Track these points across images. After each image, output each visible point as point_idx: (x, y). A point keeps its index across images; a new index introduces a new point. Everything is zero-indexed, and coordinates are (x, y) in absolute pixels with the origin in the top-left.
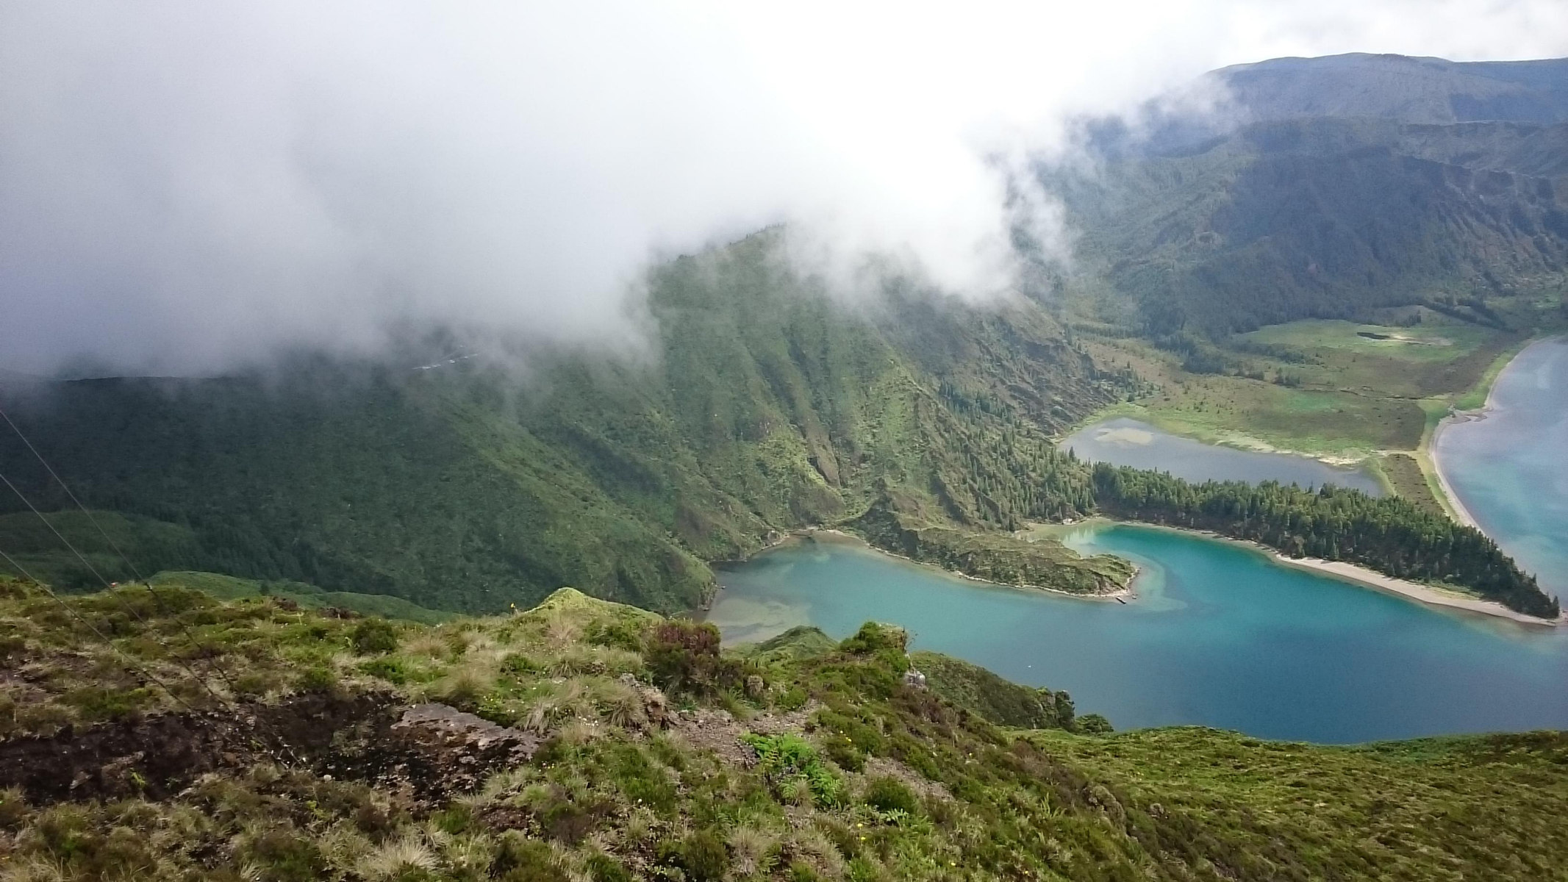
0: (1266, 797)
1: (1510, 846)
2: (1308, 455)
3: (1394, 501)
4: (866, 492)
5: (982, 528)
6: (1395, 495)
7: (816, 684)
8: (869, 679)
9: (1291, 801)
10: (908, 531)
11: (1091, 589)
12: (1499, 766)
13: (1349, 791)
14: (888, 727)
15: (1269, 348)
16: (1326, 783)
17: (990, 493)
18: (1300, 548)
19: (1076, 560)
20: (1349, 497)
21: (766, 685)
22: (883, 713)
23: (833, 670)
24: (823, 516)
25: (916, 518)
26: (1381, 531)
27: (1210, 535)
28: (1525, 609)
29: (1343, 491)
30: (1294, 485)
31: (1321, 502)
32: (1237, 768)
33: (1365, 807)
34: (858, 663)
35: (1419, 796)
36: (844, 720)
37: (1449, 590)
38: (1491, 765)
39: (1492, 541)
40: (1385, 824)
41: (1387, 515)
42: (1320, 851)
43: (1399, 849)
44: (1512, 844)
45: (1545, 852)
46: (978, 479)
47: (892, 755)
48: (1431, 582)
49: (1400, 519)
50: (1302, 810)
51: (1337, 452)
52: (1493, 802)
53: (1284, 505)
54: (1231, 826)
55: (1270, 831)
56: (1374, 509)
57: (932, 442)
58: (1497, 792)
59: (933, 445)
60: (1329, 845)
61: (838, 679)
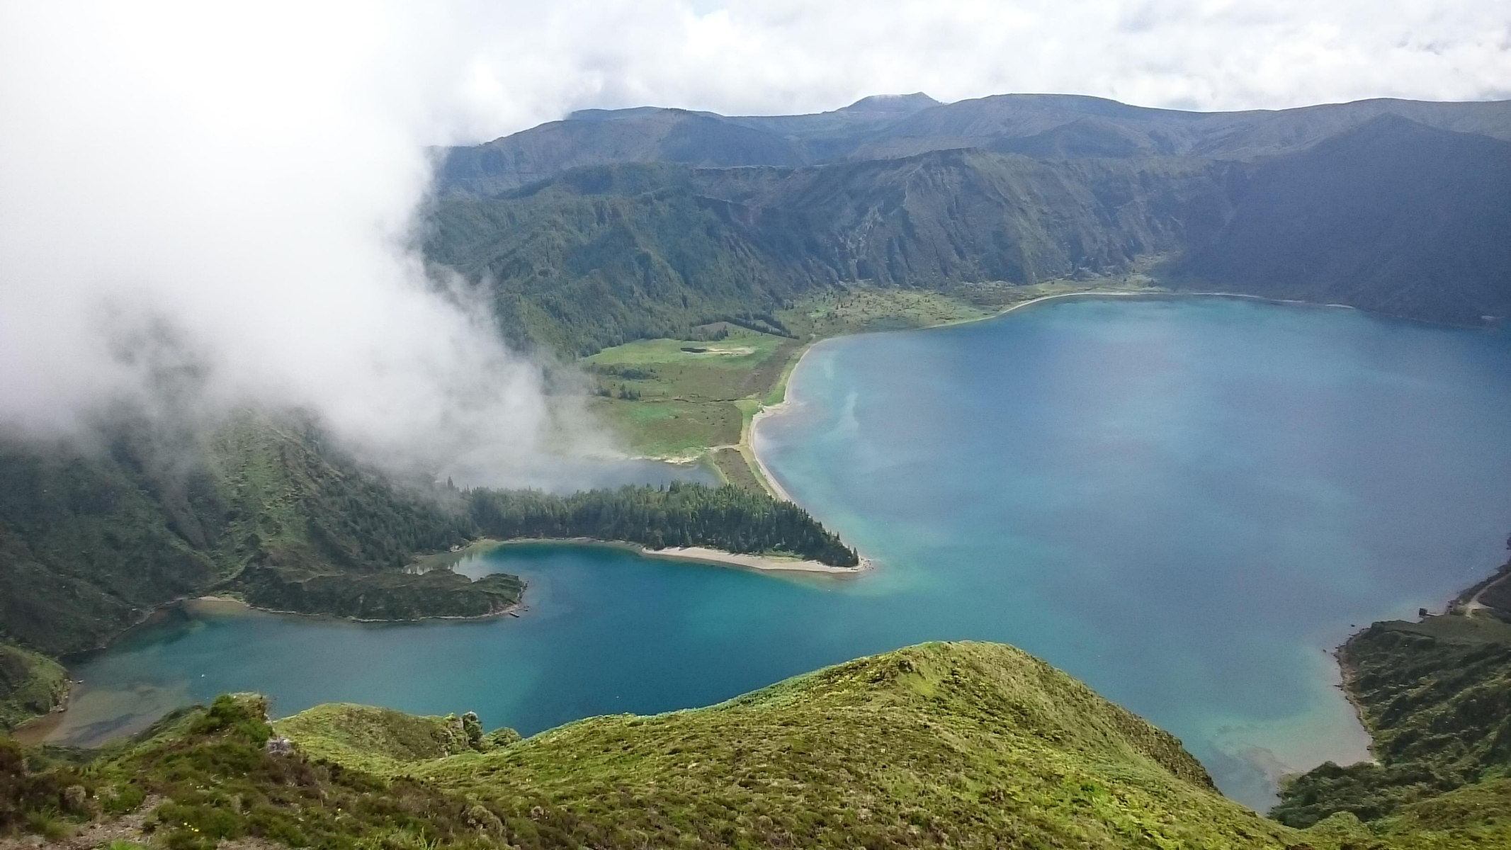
0: (649, 770)
1: (839, 762)
2: (656, 458)
3: (728, 489)
4: (239, 551)
5: (369, 569)
6: (728, 483)
7: (156, 777)
8: (224, 757)
9: (669, 768)
10: (290, 585)
11: (485, 610)
12: (831, 695)
13: (715, 747)
14: (246, 804)
15: (612, 368)
16: (697, 745)
17: (373, 532)
18: (661, 540)
19: (466, 585)
20: (693, 490)
21: (90, 793)
22: (239, 790)
23: (178, 756)
24: (192, 583)
25: (298, 570)
26: (721, 516)
27: (584, 540)
28: (835, 562)
29: (688, 486)
30: (648, 486)
31: (672, 497)
32: (625, 749)
33: (728, 758)
34: (209, 743)
35: (771, 736)
36: (189, 810)
37: (778, 556)
38: (826, 695)
39: (805, 511)
40: (744, 769)
41: (724, 502)
42: (687, 810)
43: (756, 788)
44: (840, 760)
45: (864, 760)
46: (359, 520)
47: (250, 833)
48: (765, 553)
49: (734, 503)
50: (678, 774)
51: (679, 453)
52: (826, 727)
53: (643, 504)
54: (612, 808)
55: (645, 802)
56: (714, 498)
57: (306, 490)
58: (828, 719)
59: (306, 492)
60: (695, 802)
61: (185, 765)
